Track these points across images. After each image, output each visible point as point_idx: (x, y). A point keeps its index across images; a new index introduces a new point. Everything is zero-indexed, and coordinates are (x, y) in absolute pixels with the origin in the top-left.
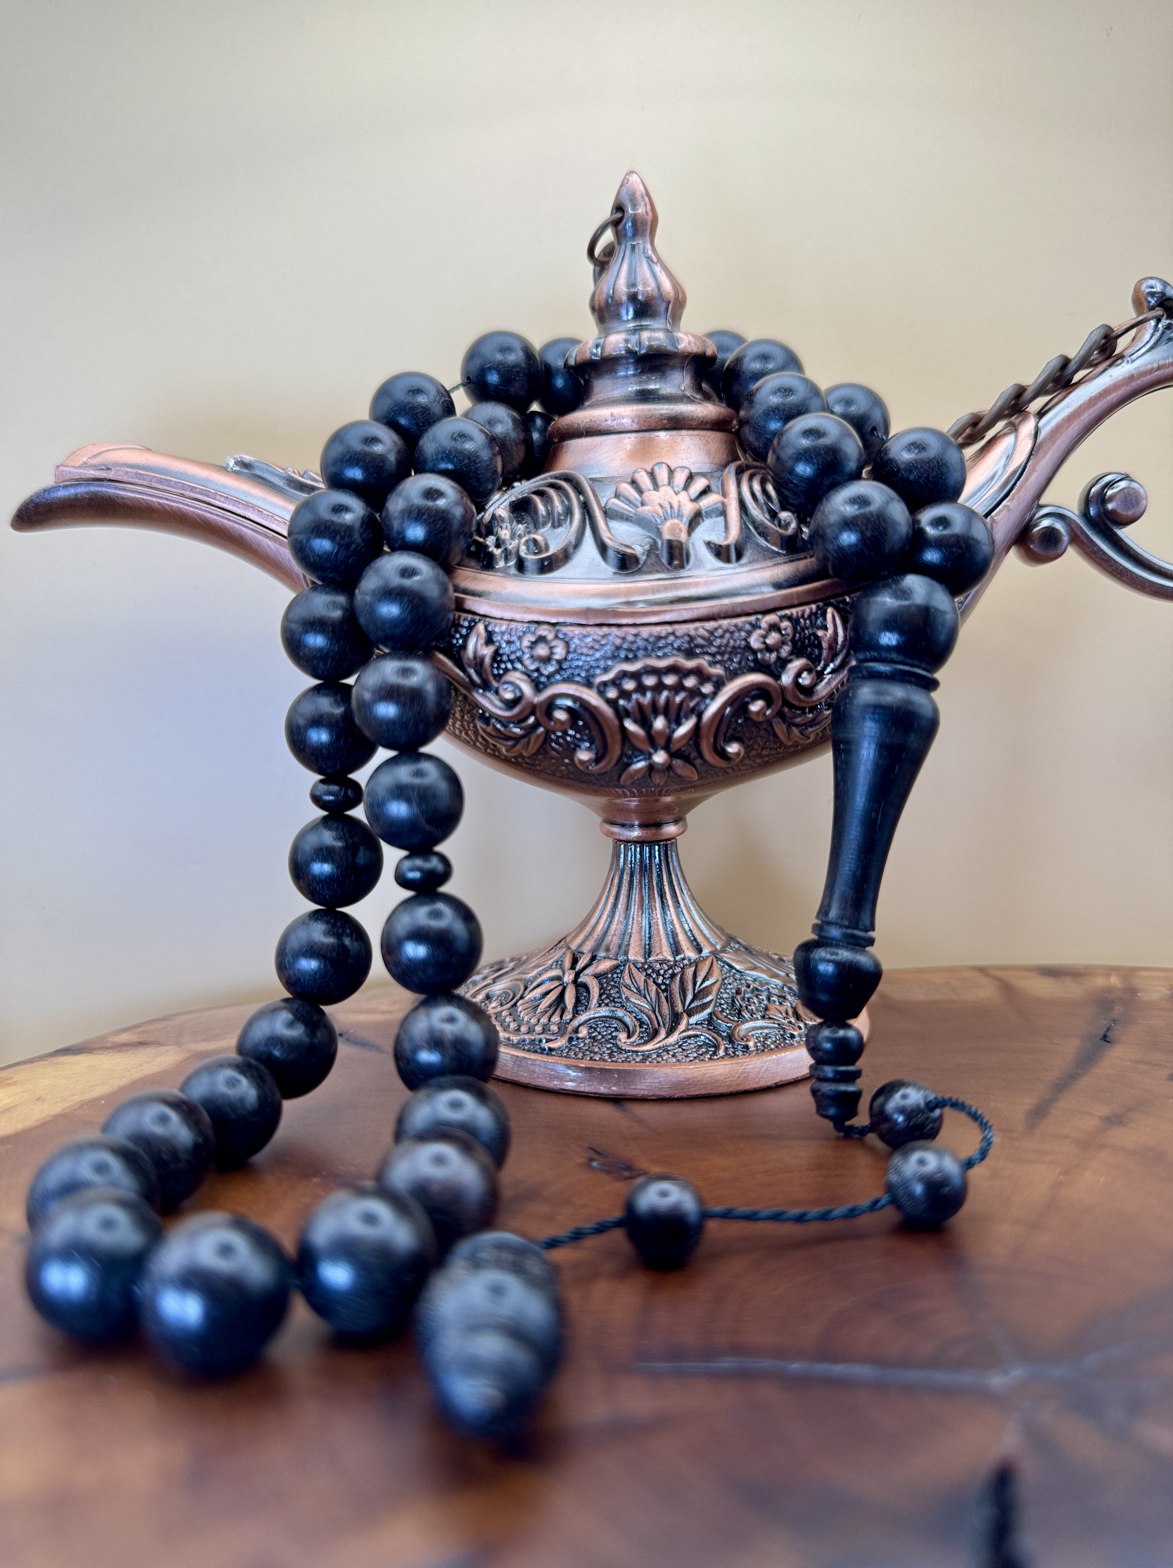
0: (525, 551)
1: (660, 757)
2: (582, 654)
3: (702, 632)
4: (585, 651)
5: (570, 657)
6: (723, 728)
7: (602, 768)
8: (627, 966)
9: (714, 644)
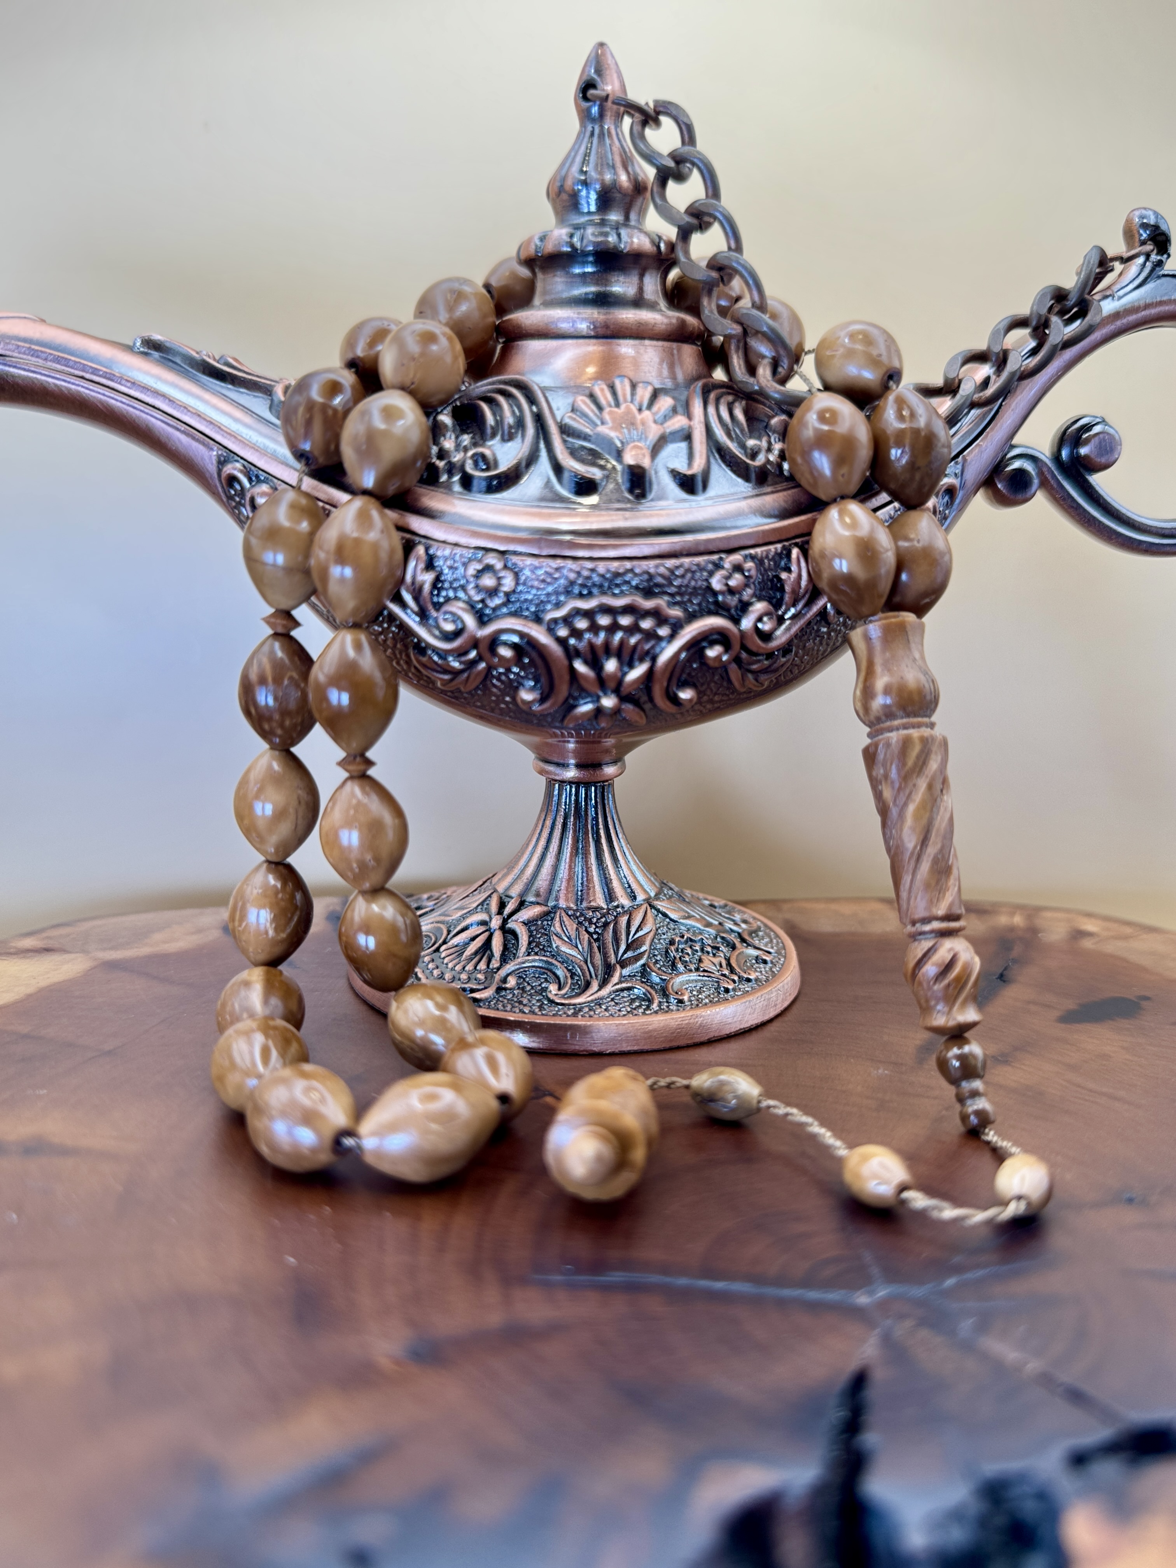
0: (472, 466)
1: (609, 702)
2: (532, 587)
3: (662, 570)
4: (536, 583)
5: (520, 588)
6: (677, 674)
7: (546, 709)
8: (558, 913)
9: (675, 583)
